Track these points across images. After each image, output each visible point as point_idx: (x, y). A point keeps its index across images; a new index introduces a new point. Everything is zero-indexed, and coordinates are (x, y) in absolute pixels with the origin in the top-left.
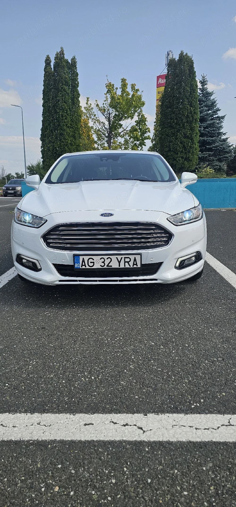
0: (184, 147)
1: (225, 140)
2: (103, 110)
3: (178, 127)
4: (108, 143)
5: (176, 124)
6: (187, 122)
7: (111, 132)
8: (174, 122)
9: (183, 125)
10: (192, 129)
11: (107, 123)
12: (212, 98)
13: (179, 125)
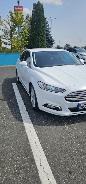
0: (41, 40)
1: (51, 37)
2: (8, 23)
3: (39, 32)
4: (10, 37)
5: (38, 30)
6: (42, 30)
7: (12, 32)
8: (37, 30)
9: (41, 31)
10: (44, 33)
11: (10, 28)
12: (46, 20)
13: (39, 31)
